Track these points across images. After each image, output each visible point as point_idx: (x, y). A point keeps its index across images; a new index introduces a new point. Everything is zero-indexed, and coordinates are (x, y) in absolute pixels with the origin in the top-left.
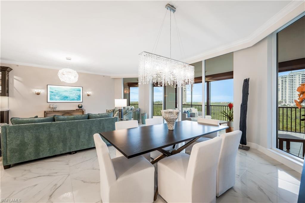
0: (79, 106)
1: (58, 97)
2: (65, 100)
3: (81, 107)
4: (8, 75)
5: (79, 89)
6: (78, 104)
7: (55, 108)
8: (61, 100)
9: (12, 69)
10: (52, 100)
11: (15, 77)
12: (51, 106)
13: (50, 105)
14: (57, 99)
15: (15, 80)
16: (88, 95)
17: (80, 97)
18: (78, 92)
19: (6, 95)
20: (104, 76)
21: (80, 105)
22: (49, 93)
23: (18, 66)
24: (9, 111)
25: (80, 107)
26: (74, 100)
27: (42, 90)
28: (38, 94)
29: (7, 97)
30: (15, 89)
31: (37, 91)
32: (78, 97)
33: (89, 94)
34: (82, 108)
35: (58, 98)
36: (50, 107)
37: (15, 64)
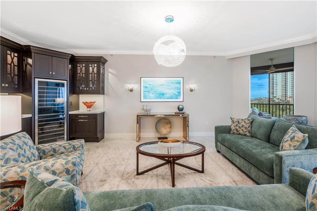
0: (178, 108)
1: (153, 94)
2: (161, 98)
3: (182, 109)
4: (104, 68)
5: (178, 81)
6: (178, 104)
7: (150, 110)
8: (157, 98)
9: (107, 61)
10: (146, 98)
11: (110, 70)
12: (145, 108)
13: (143, 105)
14: (151, 98)
15: (109, 74)
16: (191, 90)
17: (180, 94)
18: (177, 85)
19: (101, 93)
20: (214, 57)
21: (181, 107)
22: (143, 89)
23: (112, 55)
24: (104, 112)
25: (180, 109)
26: (172, 98)
27: (135, 85)
28: (131, 90)
29: (103, 95)
30: (109, 86)
31: (130, 86)
32: (177, 94)
33: (192, 88)
34: (183, 111)
35: (153, 96)
36: (143, 109)
37: (109, 54)
